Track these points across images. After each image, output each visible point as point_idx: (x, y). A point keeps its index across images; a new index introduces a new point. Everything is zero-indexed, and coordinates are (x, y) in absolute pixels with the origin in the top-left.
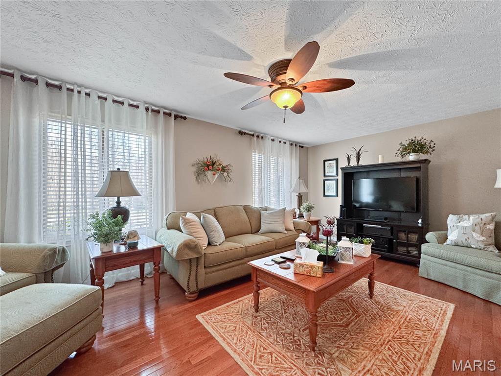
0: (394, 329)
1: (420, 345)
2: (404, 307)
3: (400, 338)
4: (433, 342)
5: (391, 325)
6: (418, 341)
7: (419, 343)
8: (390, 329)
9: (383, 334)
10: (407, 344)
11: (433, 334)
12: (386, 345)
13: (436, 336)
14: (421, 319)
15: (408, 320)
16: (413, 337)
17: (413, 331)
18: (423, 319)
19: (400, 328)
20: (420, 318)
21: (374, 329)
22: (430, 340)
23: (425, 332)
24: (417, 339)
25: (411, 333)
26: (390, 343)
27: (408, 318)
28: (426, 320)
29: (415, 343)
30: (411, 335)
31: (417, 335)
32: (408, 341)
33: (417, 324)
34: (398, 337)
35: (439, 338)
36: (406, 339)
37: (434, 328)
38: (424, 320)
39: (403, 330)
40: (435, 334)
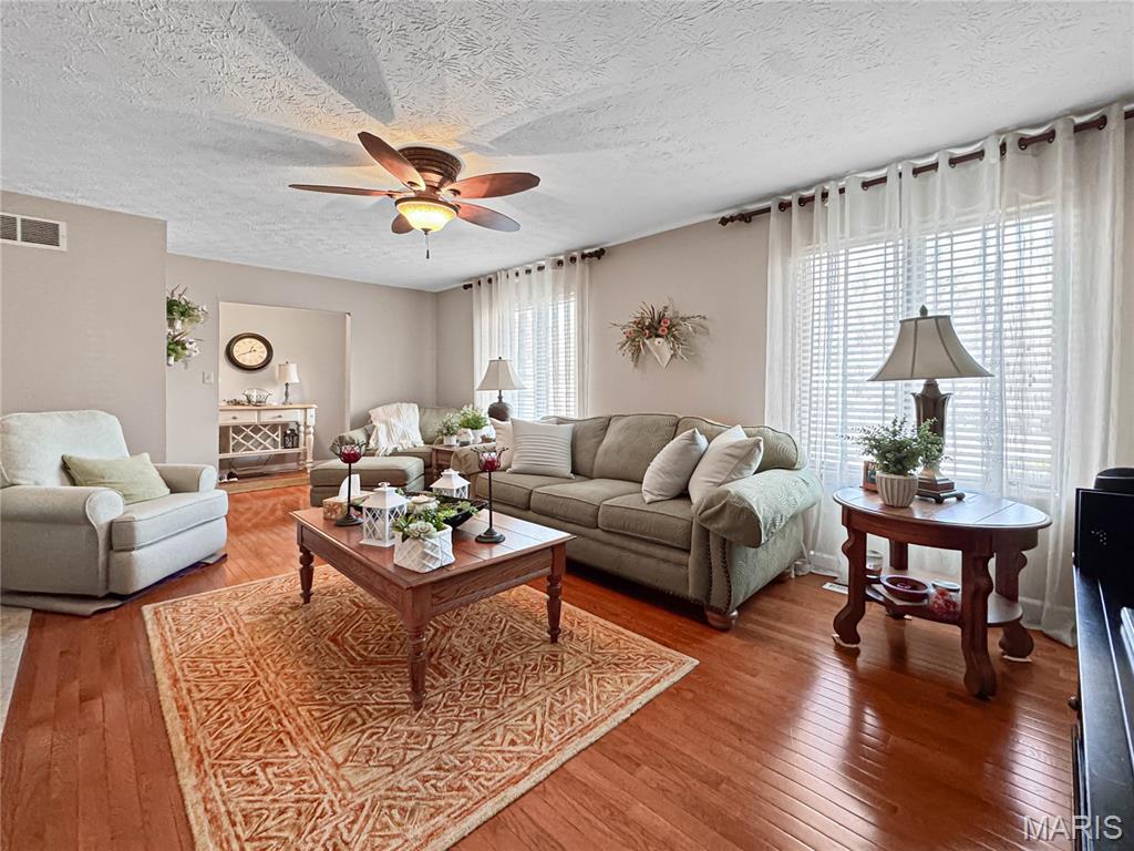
0: (277, 697)
1: (209, 712)
2: (338, 766)
3: (247, 692)
4: (191, 736)
5: (292, 697)
6: (218, 715)
7: (212, 713)
8: (280, 690)
9: (277, 674)
10: (229, 694)
11: (205, 755)
12: (253, 669)
13: (197, 757)
14: (264, 771)
15: (282, 736)
16: (232, 714)
17: (244, 722)
18: (259, 771)
19: (272, 707)
20: (269, 770)
21: (299, 668)
22: (199, 736)
23: (223, 744)
24: (221, 716)
25: (244, 716)
26: (252, 674)
27: (287, 742)
28: (251, 779)
29: (219, 707)
30: (239, 713)
31: (231, 724)
32: (231, 700)
33: (258, 748)
34: (252, 691)
35: (187, 756)
36: (239, 701)
37: (216, 776)
38: (254, 773)
39: (263, 709)
40: (201, 761)
